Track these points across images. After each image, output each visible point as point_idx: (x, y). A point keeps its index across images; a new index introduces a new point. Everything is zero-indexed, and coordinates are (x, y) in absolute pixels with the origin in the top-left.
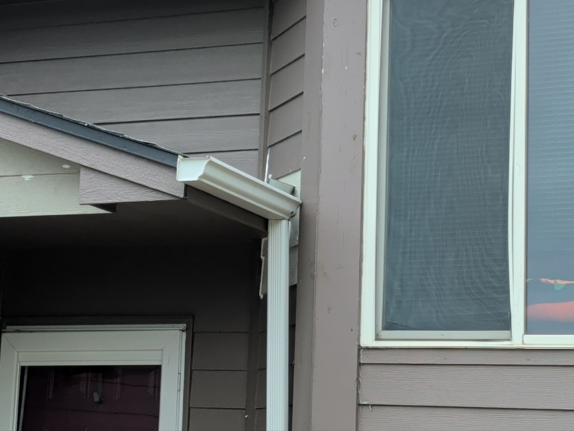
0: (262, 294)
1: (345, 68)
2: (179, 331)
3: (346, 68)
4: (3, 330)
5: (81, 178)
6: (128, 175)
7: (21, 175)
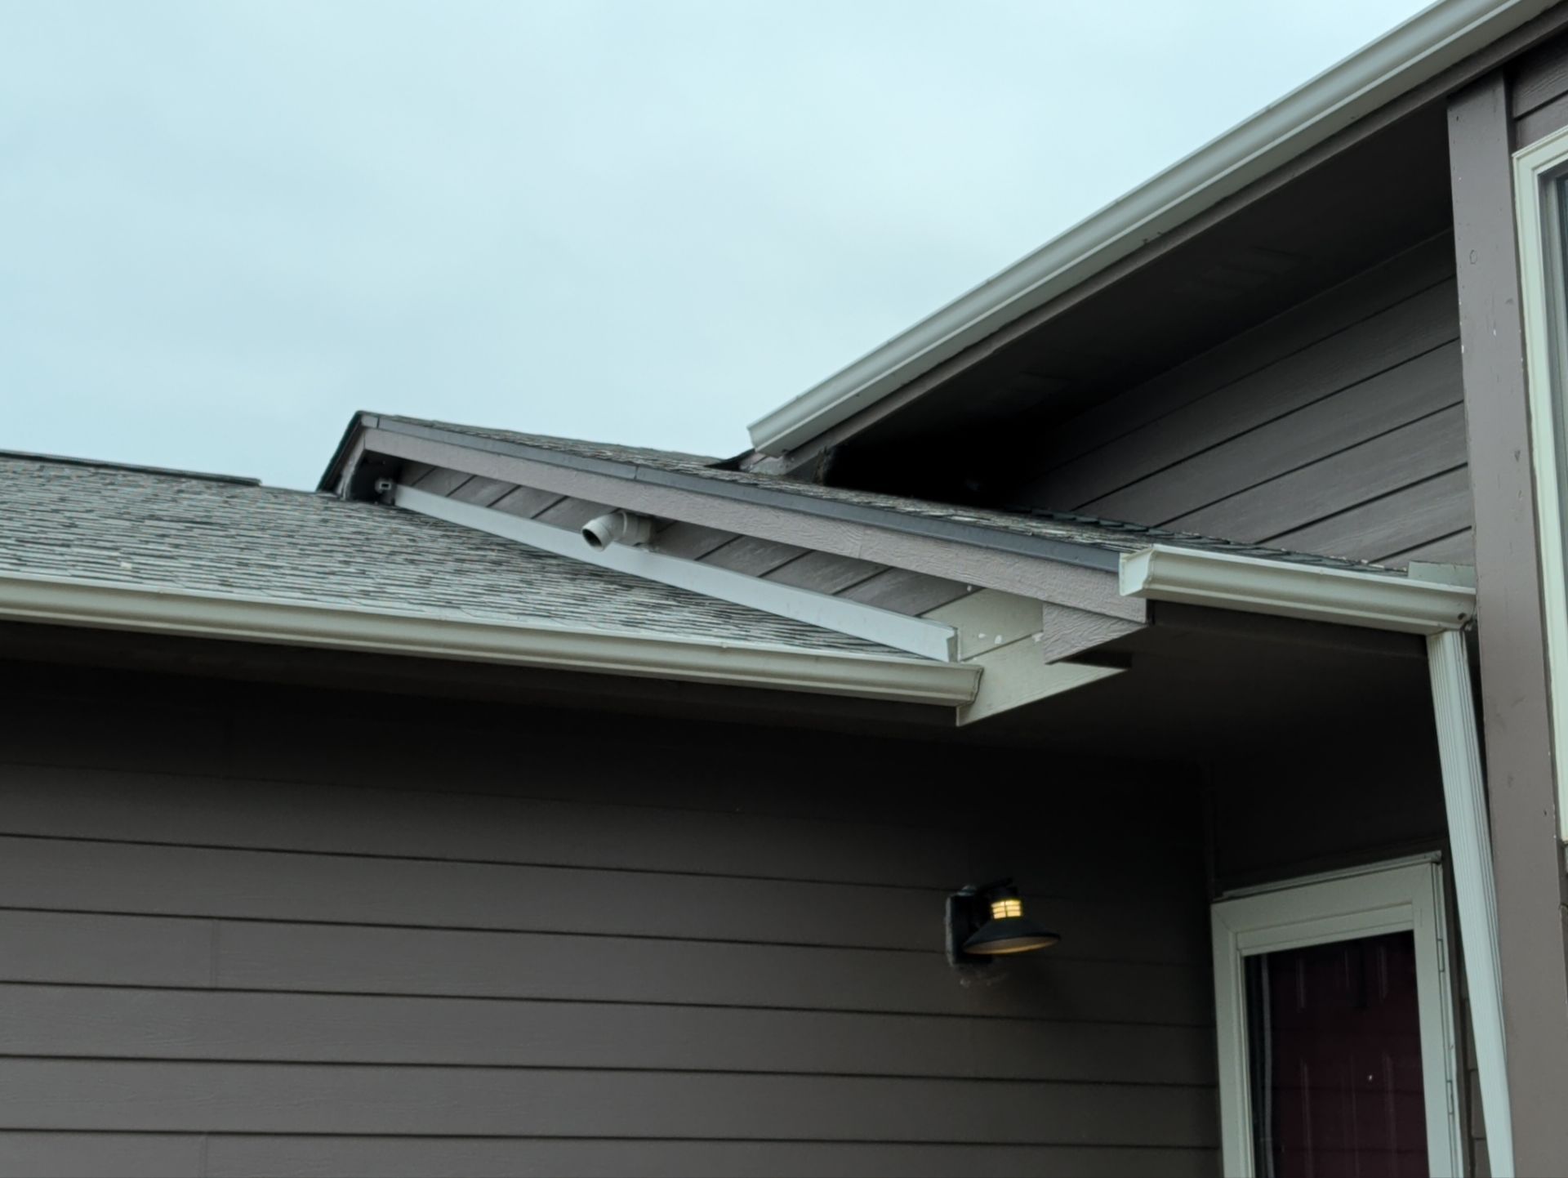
1: (1493, 333)
2: (1429, 864)
3: (1495, 333)
4: (1215, 899)
5: (1044, 621)
6: (1085, 603)
7: (1030, 636)
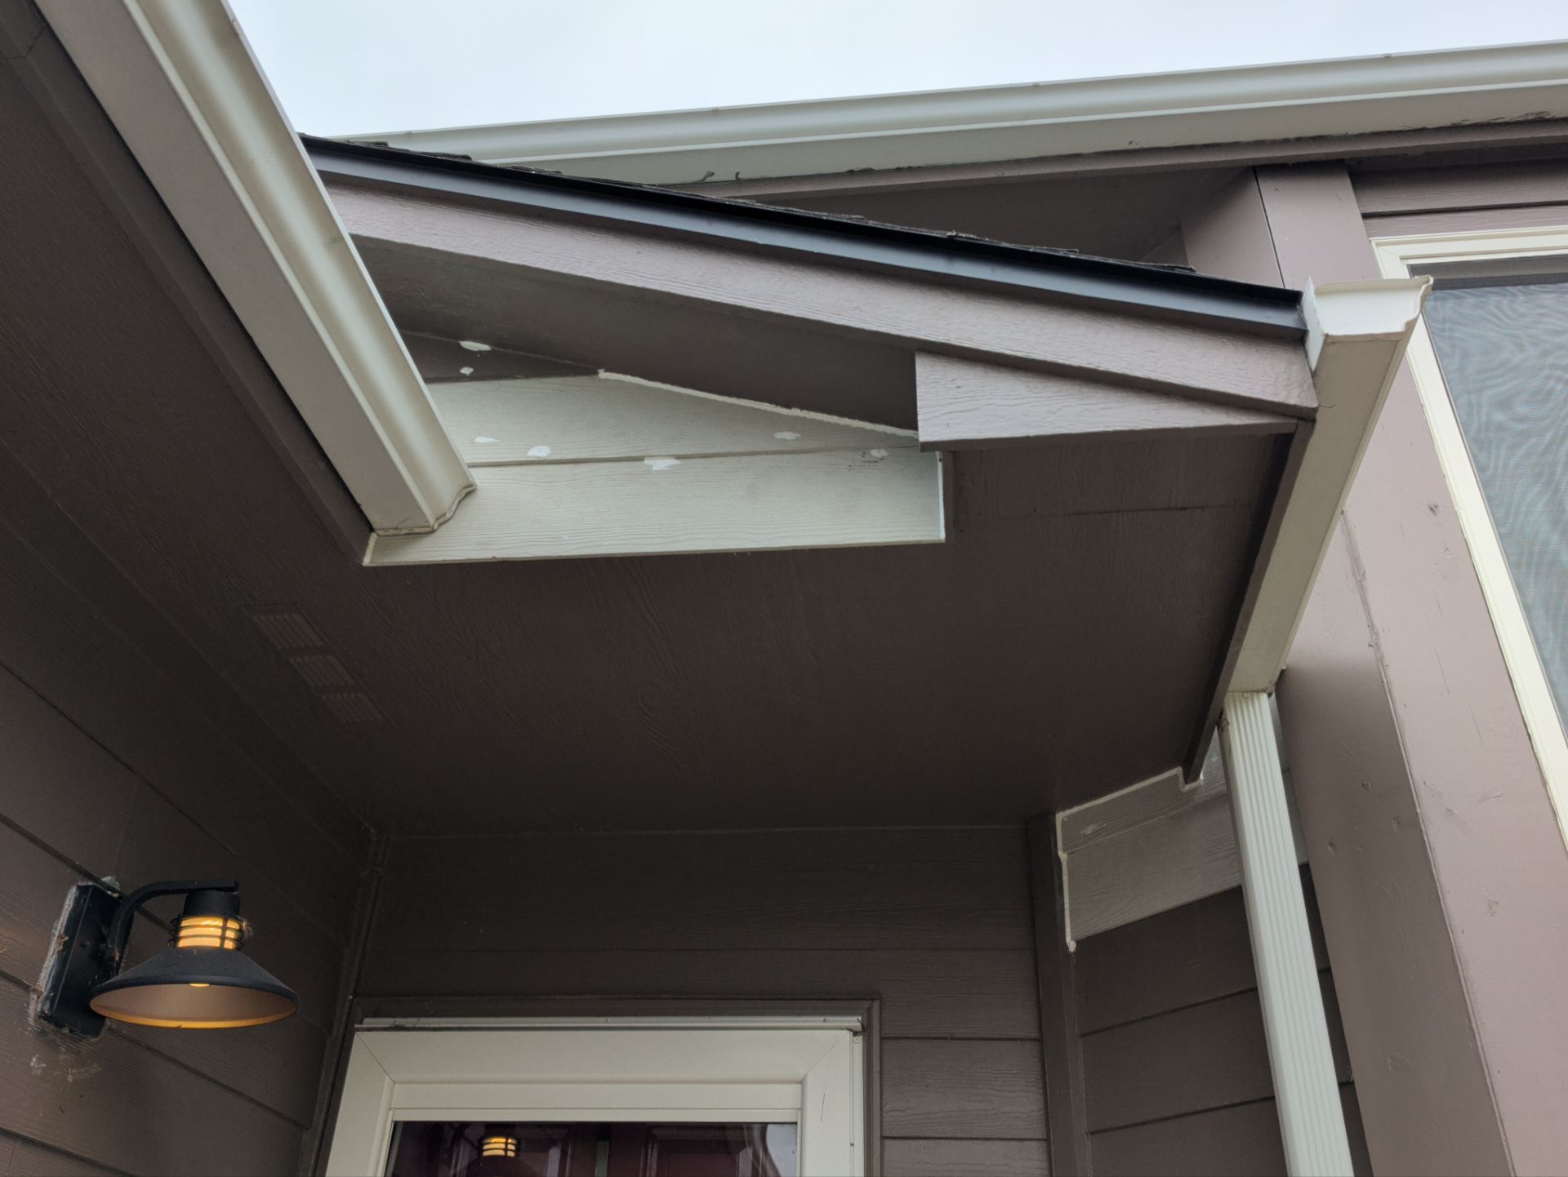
0: (1072, 939)
2: (847, 1035)
4: (356, 1026)
7: (640, 459)
